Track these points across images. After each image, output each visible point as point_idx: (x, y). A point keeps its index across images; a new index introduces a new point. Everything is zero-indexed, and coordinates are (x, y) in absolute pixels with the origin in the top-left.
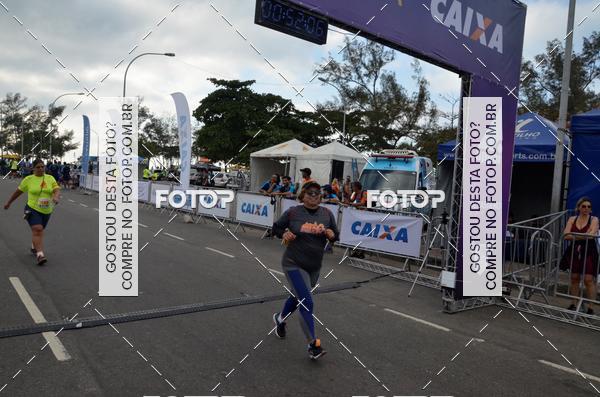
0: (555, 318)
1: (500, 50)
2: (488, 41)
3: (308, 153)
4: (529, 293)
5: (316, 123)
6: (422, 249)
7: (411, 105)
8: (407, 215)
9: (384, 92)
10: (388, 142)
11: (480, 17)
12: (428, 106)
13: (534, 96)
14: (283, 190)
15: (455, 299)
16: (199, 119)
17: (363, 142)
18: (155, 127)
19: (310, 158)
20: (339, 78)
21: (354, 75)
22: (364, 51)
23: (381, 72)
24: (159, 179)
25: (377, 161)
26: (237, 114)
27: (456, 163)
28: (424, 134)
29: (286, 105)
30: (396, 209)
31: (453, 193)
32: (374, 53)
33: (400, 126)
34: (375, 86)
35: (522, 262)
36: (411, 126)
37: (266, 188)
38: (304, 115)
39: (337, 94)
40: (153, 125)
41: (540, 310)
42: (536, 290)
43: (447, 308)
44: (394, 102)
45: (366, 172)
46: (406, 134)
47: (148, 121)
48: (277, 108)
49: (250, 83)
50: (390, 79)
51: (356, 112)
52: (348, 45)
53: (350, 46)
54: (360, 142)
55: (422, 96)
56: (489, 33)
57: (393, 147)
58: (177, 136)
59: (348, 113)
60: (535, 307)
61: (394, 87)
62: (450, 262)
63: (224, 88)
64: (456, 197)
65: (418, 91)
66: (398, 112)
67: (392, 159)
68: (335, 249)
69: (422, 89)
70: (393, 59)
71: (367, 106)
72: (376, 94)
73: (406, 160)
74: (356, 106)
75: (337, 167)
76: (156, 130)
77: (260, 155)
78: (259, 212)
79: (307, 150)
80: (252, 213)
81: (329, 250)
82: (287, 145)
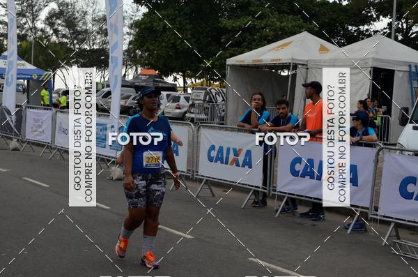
40: (61, 12)
76: (65, 21)
77: (243, 61)
78: (238, 160)
79: (328, 50)
80: (227, 163)
81: (360, 227)
82: (291, 42)
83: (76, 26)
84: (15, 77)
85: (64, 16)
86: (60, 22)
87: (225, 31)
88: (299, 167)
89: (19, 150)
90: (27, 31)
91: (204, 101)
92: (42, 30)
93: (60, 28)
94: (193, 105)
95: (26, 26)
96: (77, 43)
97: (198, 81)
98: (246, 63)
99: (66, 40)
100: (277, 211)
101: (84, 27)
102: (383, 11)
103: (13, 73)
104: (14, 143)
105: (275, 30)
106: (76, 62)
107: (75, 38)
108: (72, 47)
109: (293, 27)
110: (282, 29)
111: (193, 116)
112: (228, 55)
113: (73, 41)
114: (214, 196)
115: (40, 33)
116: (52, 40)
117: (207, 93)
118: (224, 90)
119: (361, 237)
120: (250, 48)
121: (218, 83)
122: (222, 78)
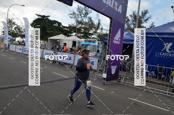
0: (132, 86)
1: (121, 12)
2: (118, 9)
3: (65, 38)
4: (126, 79)
5: (68, 30)
6: (98, 67)
7: (96, 26)
8: (94, 57)
9: (88, 22)
10: (89, 37)
11: (116, 2)
12: (100, 27)
13: (129, 26)
14: (58, 49)
15: (106, 81)
16: (32, 26)
17: (82, 36)
18: (18, 28)
19: (66, 40)
20: (76, 17)
21: (80, 16)
22: (83, 10)
23: (88, 16)
24: (19, 44)
25: (86, 42)
26: (44, 26)
27: (108, 43)
28: (99, 35)
29: (60, 24)
30: (91, 56)
31: (107, 52)
32: (86, 10)
33: (92, 32)
34: (86, 20)
35: (124, 71)
36: (95, 32)
37: (53, 48)
38: (65, 27)
39: (75, 22)
40: (17, 27)
41: (128, 84)
42: (127, 79)
43: (104, 84)
44: (91, 25)
45: (83, 45)
46: (94, 35)
47: (16, 26)
48: (57, 25)
49: (49, 16)
50: (90, 18)
51: (80, 27)
52: (78, 7)
53: (79, 8)
54: (81, 36)
55: (99, 24)
56: (118, 7)
57: (90, 38)
58: (25, 31)
59: (78, 27)
60: (127, 83)
61: (91, 21)
62: (105, 71)
63: (40, 17)
64: (107, 53)
65: (98, 22)
66: (92, 28)
67: (90, 41)
68: (73, 67)
69: (99, 22)
70: (91, 12)
71: (83, 26)
72: (86, 22)
73: (94, 42)
74: (80, 26)
75: (74, 43)
76: (18, 29)
81: (71, 67)
82: (59, 36)
83: (20, 30)
84: (8, 38)
87: (48, 33)
90: (10, 30)
98: (51, 39)
99: (18, 32)
100: (57, 64)
101: (22, 30)
102: (75, 32)
103: (7, 37)
104: (8, 51)
107: (20, 32)
112: (48, 37)
116: (15, 32)
118: (48, 43)
119: (71, 69)
120: (52, 36)
122: (47, 41)
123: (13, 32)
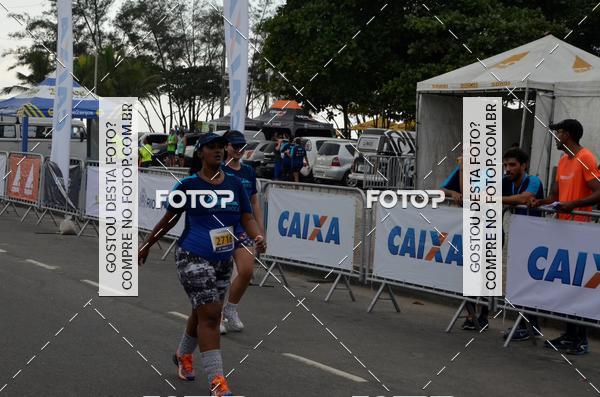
77: (445, 86)
78: (439, 252)
79: (588, 66)
80: (420, 256)
82: (525, 54)
83: (166, 29)
84: (69, 114)
85: (147, 13)
86: (140, 23)
87: (415, 35)
88: (544, 264)
89: (75, 234)
90: (87, 37)
91: (379, 152)
92: (111, 37)
93: (141, 33)
94: (360, 160)
95: (86, 30)
96: (169, 57)
97: (367, 119)
98: (450, 89)
99: (149, 53)
100: (505, 337)
101: (180, 31)
104: (66, 223)
105: (498, 34)
106: (167, 89)
107: (166, 49)
108: (160, 63)
109: (529, 27)
110: (510, 31)
111: (360, 177)
112: (419, 76)
113: (162, 55)
114: (398, 311)
115: (107, 41)
116: (127, 52)
117: (384, 140)
118: (413, 134)
120: (456, 64)
121: (401, 122)
122: (410, 114)
123: (106, 57)
